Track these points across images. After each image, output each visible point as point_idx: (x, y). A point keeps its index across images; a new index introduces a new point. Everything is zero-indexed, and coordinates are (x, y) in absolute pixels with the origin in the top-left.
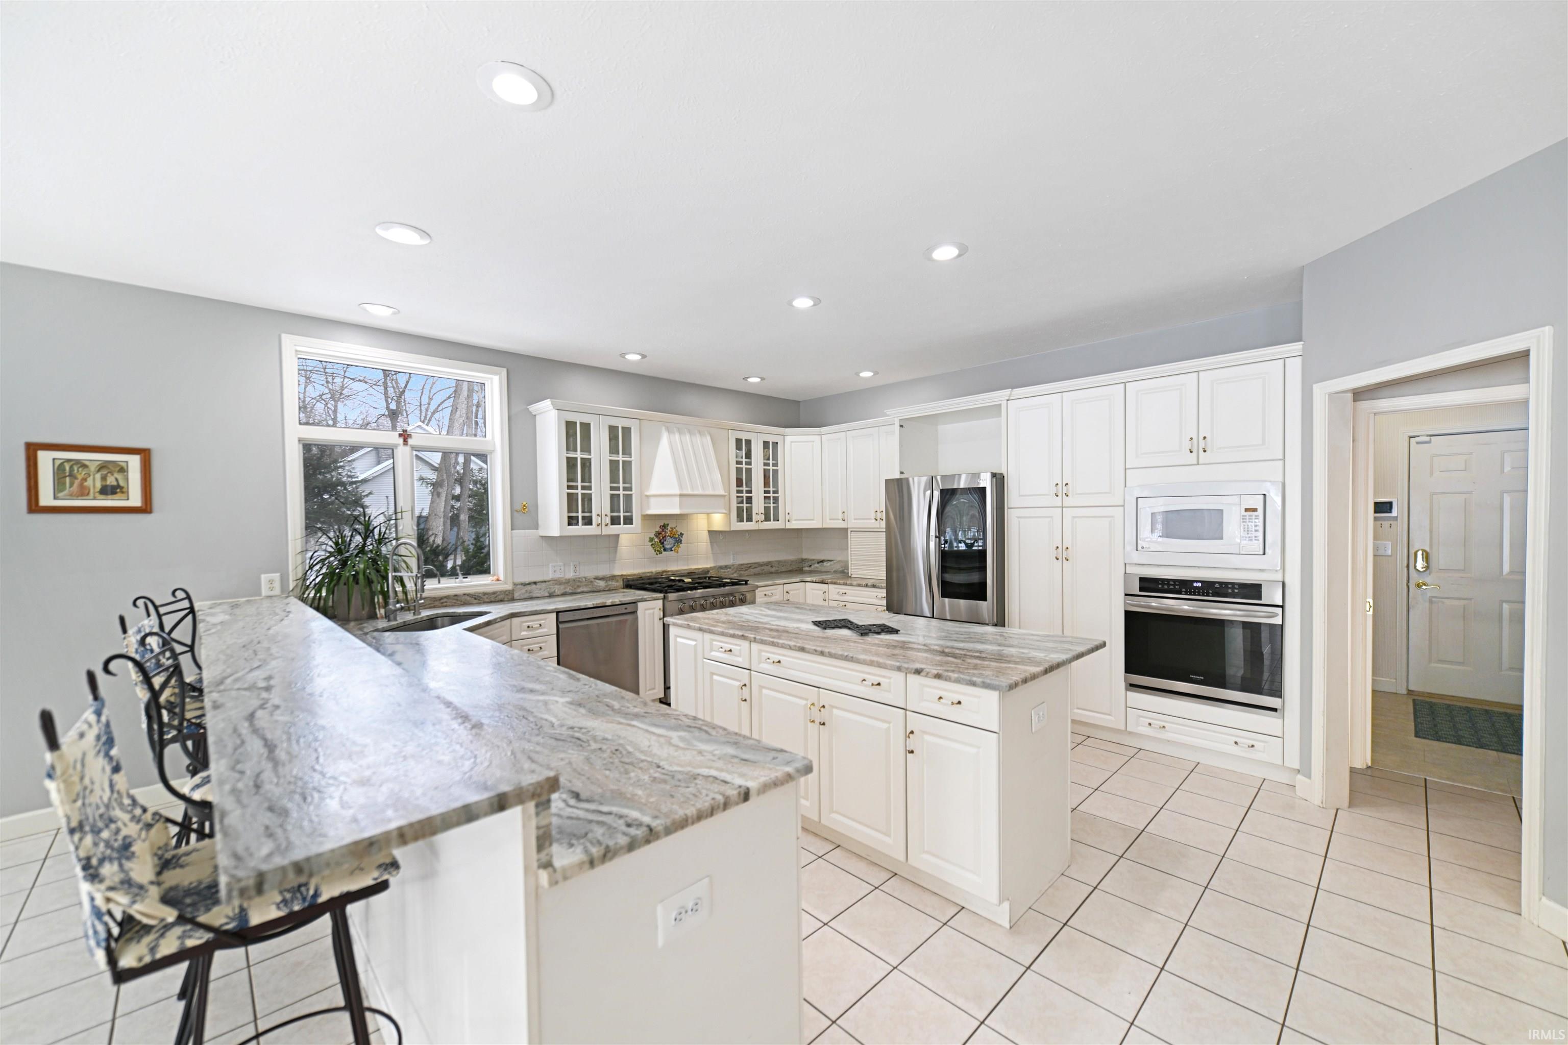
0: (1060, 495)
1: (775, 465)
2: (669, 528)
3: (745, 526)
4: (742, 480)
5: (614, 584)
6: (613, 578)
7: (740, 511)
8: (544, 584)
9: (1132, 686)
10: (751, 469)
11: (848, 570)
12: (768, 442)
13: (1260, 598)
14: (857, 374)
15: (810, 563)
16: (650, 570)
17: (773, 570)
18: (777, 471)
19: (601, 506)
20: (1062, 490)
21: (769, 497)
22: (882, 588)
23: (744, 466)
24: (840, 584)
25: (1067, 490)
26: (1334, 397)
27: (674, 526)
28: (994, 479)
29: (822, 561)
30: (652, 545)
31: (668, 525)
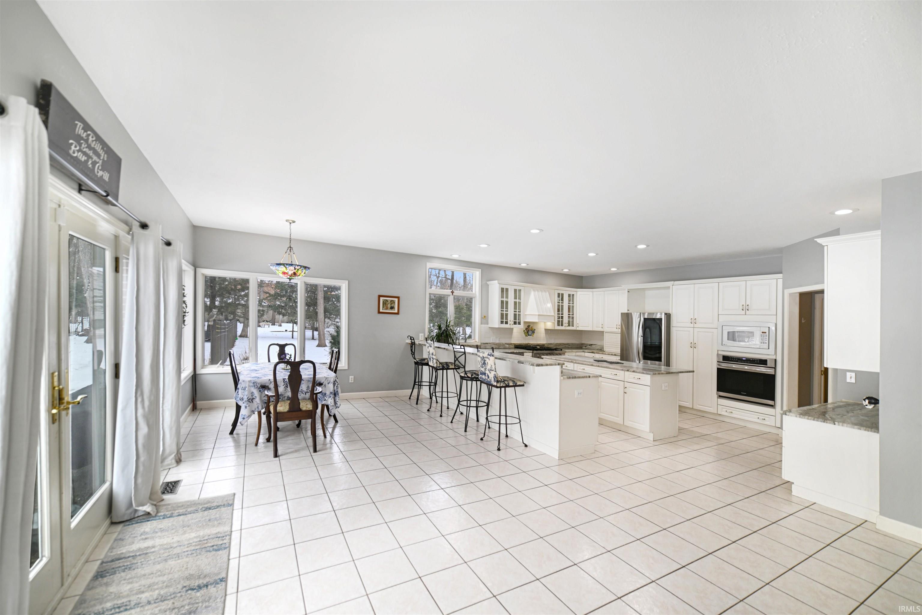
0: (693, 323)
1: (573, 304)
2: (530, 327)
3: (560, 328)
4: (560, 309)
5: (511, 346)
6: (511, 344)
7: (558, 321)
8: (490, 344)
9: (720, 397)
10: (563, 305)
11: (603, 348)
12: (570, 294)
13: (766, 365)
14: (610, 269)
15: (586, 345)
16: (523, 342)
17: (570, 347)
18: (574, 306)
19: (511, 318)
20: (694, 321)
21: (570, 317)
22: (619, 356)
23: (561, 304)
24: (600, 354)
25: (696, 321)
26: (791, 295)
27: (532, 327)
28: (666, 316)
29: (592, 345)
30: (525, 333)
31: (530, 325)
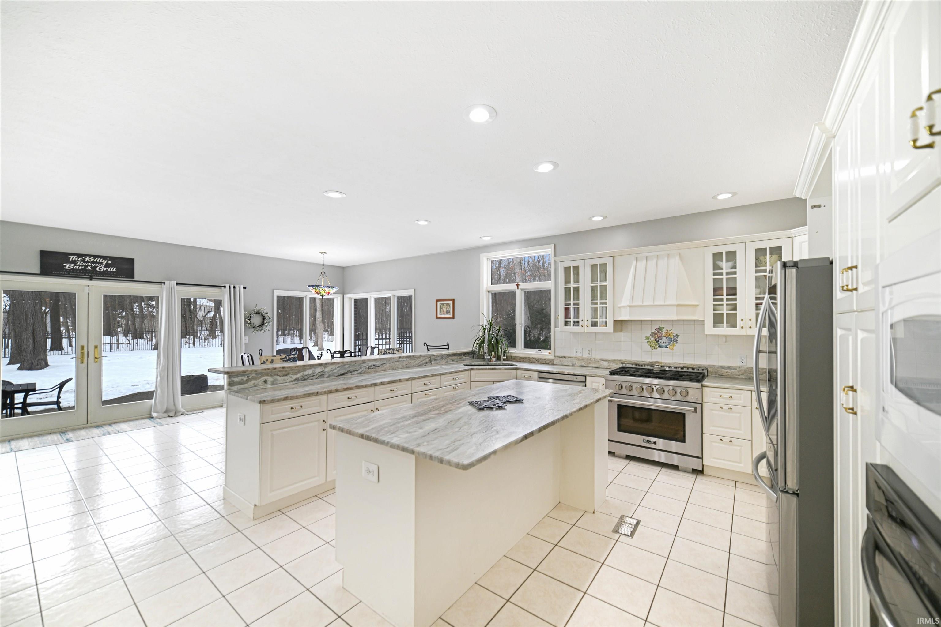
2: (664, 330)
3: (724, 331)
4: (721, 289)
5: (613, 365)
6: (614, 361)
7: (718, 317)
8: (570, 359)
10: (734, 278)
12: (764, 249)
16: (645, 360)
19: (585, 315)
23: (724, 276)
27: (669, 329)
30: (648, 342)
31: (663, 328)
